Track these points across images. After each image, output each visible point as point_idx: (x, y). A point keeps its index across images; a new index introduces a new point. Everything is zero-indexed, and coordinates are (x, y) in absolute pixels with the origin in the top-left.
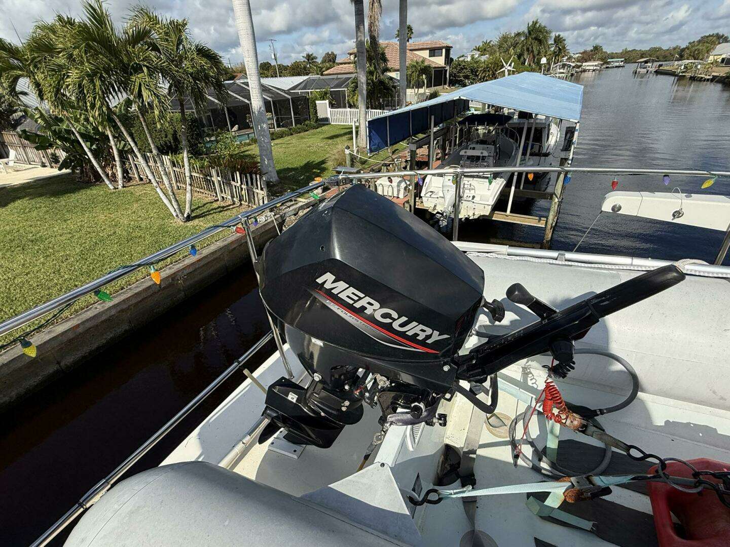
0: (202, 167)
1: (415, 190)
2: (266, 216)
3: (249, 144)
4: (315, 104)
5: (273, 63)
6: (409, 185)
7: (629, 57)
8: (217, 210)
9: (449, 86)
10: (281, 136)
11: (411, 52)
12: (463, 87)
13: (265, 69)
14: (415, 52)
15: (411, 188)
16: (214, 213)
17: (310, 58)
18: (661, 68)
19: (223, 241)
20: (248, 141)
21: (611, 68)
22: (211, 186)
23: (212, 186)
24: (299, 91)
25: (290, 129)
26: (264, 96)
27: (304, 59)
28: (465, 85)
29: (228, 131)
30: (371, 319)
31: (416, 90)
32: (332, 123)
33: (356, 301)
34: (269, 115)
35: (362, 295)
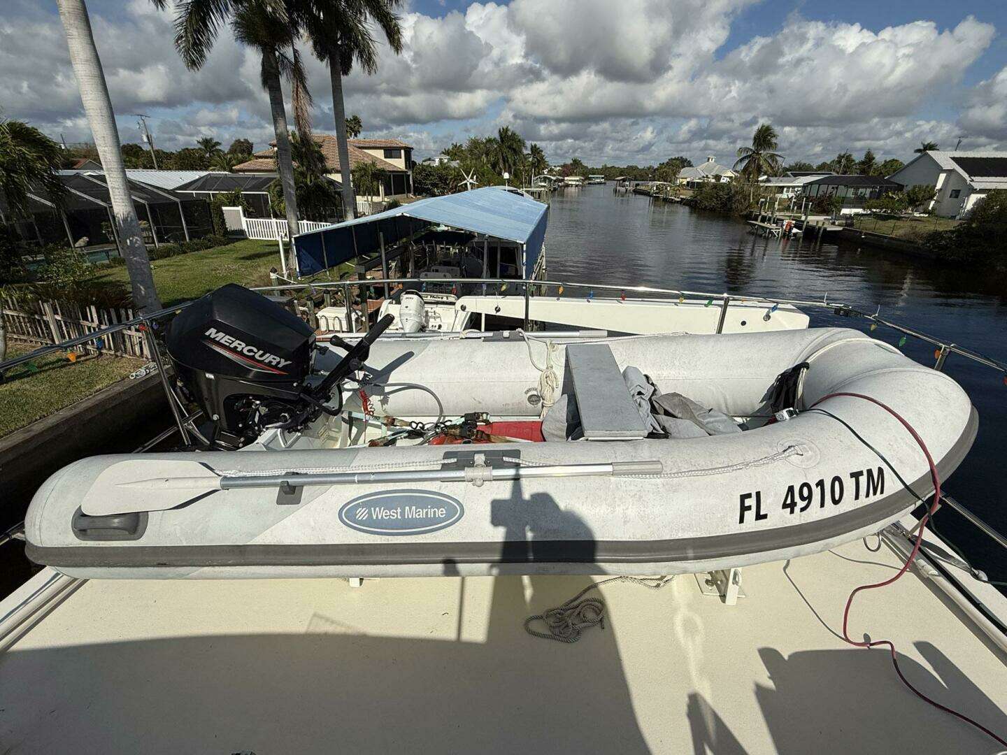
0: (23, 301)
1: (369, 322)
2: (147, 368)
3: (109, 267)
4: (222, 211)
5: (146, 147)
6: (362, 316)
7: (609, 173)
8: (56, 365)
9: (414, 195)
10: (166, 254)
11: (360, 150)
12: (433, 197)
13: (131, 155)
14: (366, 151)
15: (364, 319)
16: (50, 369)
17: (208, 144)
18: (638, 188)
19: (71, 409)
20: (107, 262)
21: (593, 184)
22: (42, 329)
23: (44, 329)
24: (194, 192)
25: (182, 245)
26: (133, 197)
27: (200, 146)
28: (434, 195)
29: (69, 246)
30: (241, 353)
31: (370, 197)
32: (251, 238)
33: (230, 344)
34: (143, 224)
35: (234, 339)
